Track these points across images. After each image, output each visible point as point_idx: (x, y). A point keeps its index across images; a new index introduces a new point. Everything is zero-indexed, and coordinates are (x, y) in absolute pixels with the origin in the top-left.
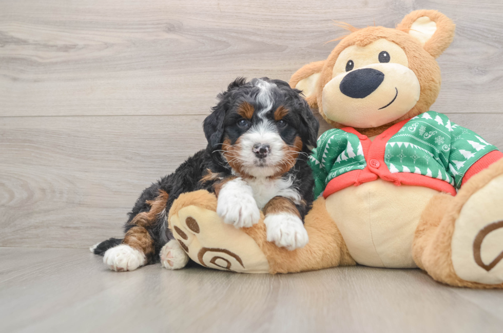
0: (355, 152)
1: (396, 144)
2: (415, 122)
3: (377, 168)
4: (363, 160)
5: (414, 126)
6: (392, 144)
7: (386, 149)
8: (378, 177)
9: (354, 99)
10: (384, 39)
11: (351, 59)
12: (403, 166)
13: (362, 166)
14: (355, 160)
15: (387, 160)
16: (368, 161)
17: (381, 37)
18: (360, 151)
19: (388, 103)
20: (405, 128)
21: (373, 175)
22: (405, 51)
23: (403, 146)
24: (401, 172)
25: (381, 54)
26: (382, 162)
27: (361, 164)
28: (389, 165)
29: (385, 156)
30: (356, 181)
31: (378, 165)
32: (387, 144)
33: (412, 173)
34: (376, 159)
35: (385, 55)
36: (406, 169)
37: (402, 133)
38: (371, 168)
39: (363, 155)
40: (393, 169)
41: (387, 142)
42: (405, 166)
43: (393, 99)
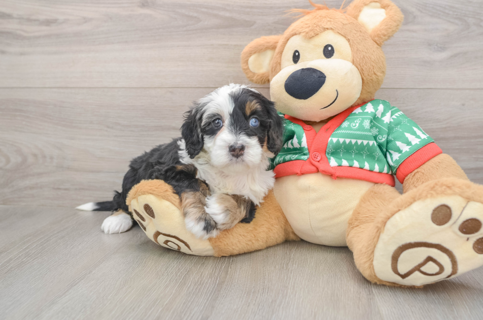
0: (300, 143)
1: (338, 140)
2: (358, 118)
3: (319, 162)
4: (307, 152)
5: (357, 123)
6: (335, 140)
7: (329, 144)
8: (318, 171)
9: (298, 100)
10: (331, 31)
11: (298, 50)
12: (343, 160)
13: (305, 157)
14: (299, 151)
15: (328, 153)
16: (311, 153)
17: (327, 29)
18: (304, 144)
19: (329, 104)
20: (349, 123)
21: (314, 168)
22: (350, 44)
23: (344, 142)
24: (340, 166)
25: (326, 47)
26: (324, 156)
27: (304, 154)
28: (330, 159)
29: (327, 150)
30: (299, 172)
31: (319, 159)
32: (330, 139)
33: (351, 166)
34: (318, 152)
35: (330, 48)
36: (345, 163)
37: (345, 129)
38: (313, 161)
39: (306, 147)
40: (333, 162)
41: (329, 137)
42: (345, 159)
43: (333, 100)
